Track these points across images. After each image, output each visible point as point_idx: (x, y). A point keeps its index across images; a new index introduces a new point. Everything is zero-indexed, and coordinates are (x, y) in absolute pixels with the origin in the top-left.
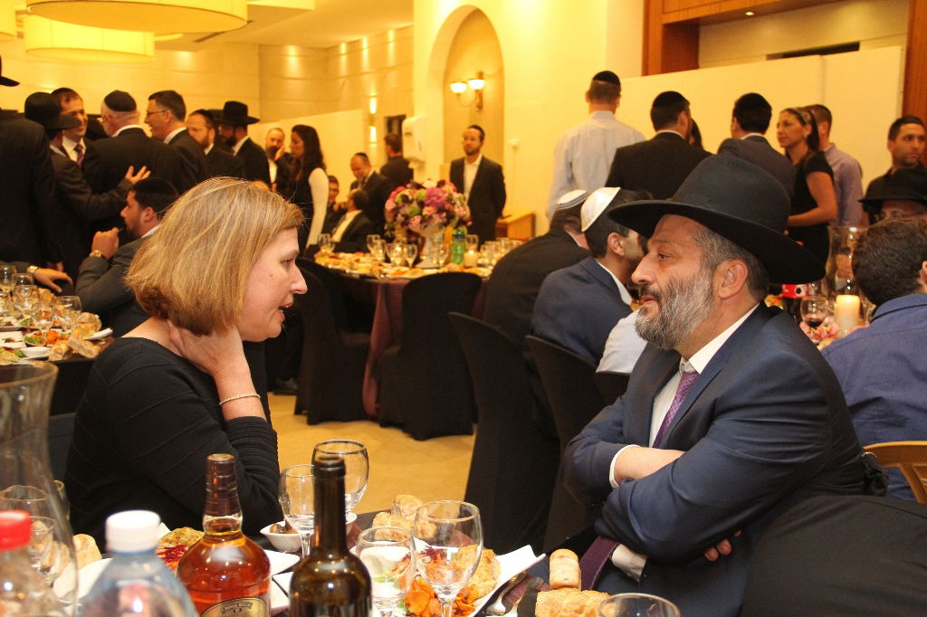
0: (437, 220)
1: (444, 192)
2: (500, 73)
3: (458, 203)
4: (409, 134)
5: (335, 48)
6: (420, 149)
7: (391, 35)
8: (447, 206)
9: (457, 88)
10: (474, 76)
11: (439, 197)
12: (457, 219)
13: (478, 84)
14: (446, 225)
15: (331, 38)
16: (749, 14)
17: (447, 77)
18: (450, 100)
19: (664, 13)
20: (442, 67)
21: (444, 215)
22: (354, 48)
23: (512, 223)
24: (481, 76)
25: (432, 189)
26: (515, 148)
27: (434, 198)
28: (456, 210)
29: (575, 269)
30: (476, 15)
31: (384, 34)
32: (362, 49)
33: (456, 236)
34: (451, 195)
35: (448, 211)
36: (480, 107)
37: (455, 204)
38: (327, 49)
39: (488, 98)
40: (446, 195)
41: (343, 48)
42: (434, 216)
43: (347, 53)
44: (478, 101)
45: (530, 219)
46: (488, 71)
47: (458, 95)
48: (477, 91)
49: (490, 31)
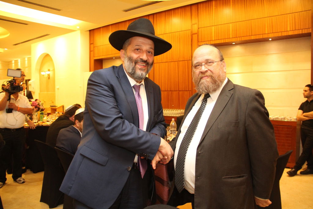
0: (35, 110)
1: (37, 102)
2: (54, 70)
3: (41, 105)
4: (30, 85)
5: (11, 61)
6: (33, 89)
7: (26, 59)
8: (38, 106)
9: (42, 73)
10: (47, 70)
11: (36, 104)
12: (41, 109)
13: (48, 73)
14: (38, 111)
15: (10, 59)
16: (114, 58)
17: (40, 70)
18: (41, 77)
19: (94, 57)
20: (39, 68)
21: (37, 108)
22: (16, 62)
23: (57, 108)
24: (49, 70)
25: (34, 102)
26: (58, 89)
27: (34, 104)
28: (41, 107)
29: (68, 129)
30: (47, 55)
31: (24, 59)
32: (18, 62)
33: (41, 114)
34: (39, 103)
35: (38, 107)
36: (49, 78)
37: (40, 105)
38: (9, 62)
39: (51, 76)
40: (38, 103)
41: (13, 62)
42: (34, 109)
43: (14, 63)
44: (48, 77)
45: (62, 107)
46: (51, 69)
47: (43, 75)
48: (48, 74)
49: (51, 60)
